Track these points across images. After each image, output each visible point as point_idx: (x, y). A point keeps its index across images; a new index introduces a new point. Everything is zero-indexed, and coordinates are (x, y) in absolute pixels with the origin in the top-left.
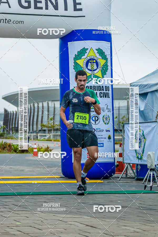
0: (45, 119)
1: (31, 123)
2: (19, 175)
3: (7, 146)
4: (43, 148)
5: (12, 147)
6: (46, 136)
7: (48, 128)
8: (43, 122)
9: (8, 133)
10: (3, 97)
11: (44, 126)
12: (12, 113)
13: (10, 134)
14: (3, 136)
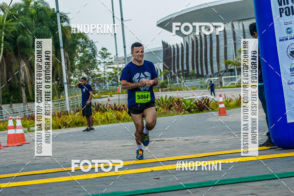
0: (230, 51)
1: (209, 60)
2: (202, 152)
3: (175, 103)
4: (232, 100)
5: (183, 103)
6: (234, 79)
8: (228, 57)
9: (173, 81)
10: (159, 23)
11: (230, 63)
12: (176, 47)
13: (176, 82)
14: (166, 87)
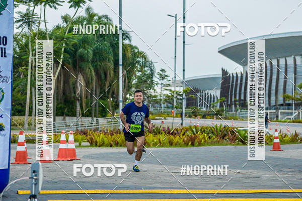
0: (289, 85)
1: (267, 92)
3: (229, 133)
4: (287, 136)
5: (237, 134)
6: (291, 114)
7: (295, 100)
8: (287, 90)
9: (229, 110)
10: (220, 49)
11: (288, 97)
12: (235, 75)
13: (232, 111)
14: (221, 115)
